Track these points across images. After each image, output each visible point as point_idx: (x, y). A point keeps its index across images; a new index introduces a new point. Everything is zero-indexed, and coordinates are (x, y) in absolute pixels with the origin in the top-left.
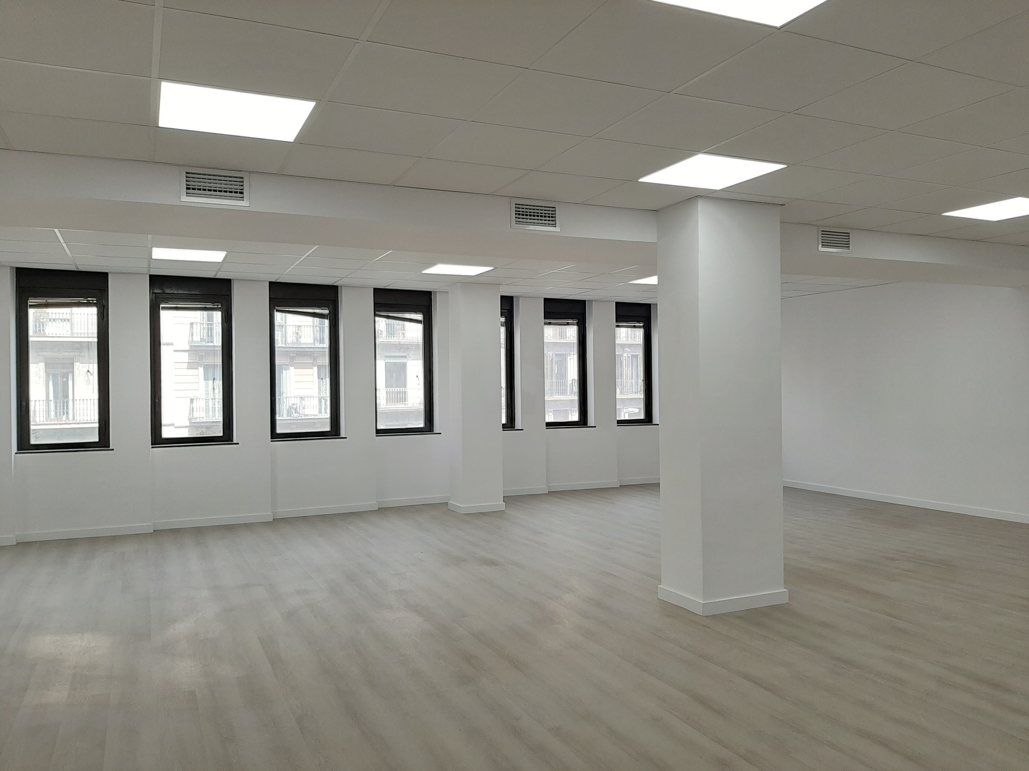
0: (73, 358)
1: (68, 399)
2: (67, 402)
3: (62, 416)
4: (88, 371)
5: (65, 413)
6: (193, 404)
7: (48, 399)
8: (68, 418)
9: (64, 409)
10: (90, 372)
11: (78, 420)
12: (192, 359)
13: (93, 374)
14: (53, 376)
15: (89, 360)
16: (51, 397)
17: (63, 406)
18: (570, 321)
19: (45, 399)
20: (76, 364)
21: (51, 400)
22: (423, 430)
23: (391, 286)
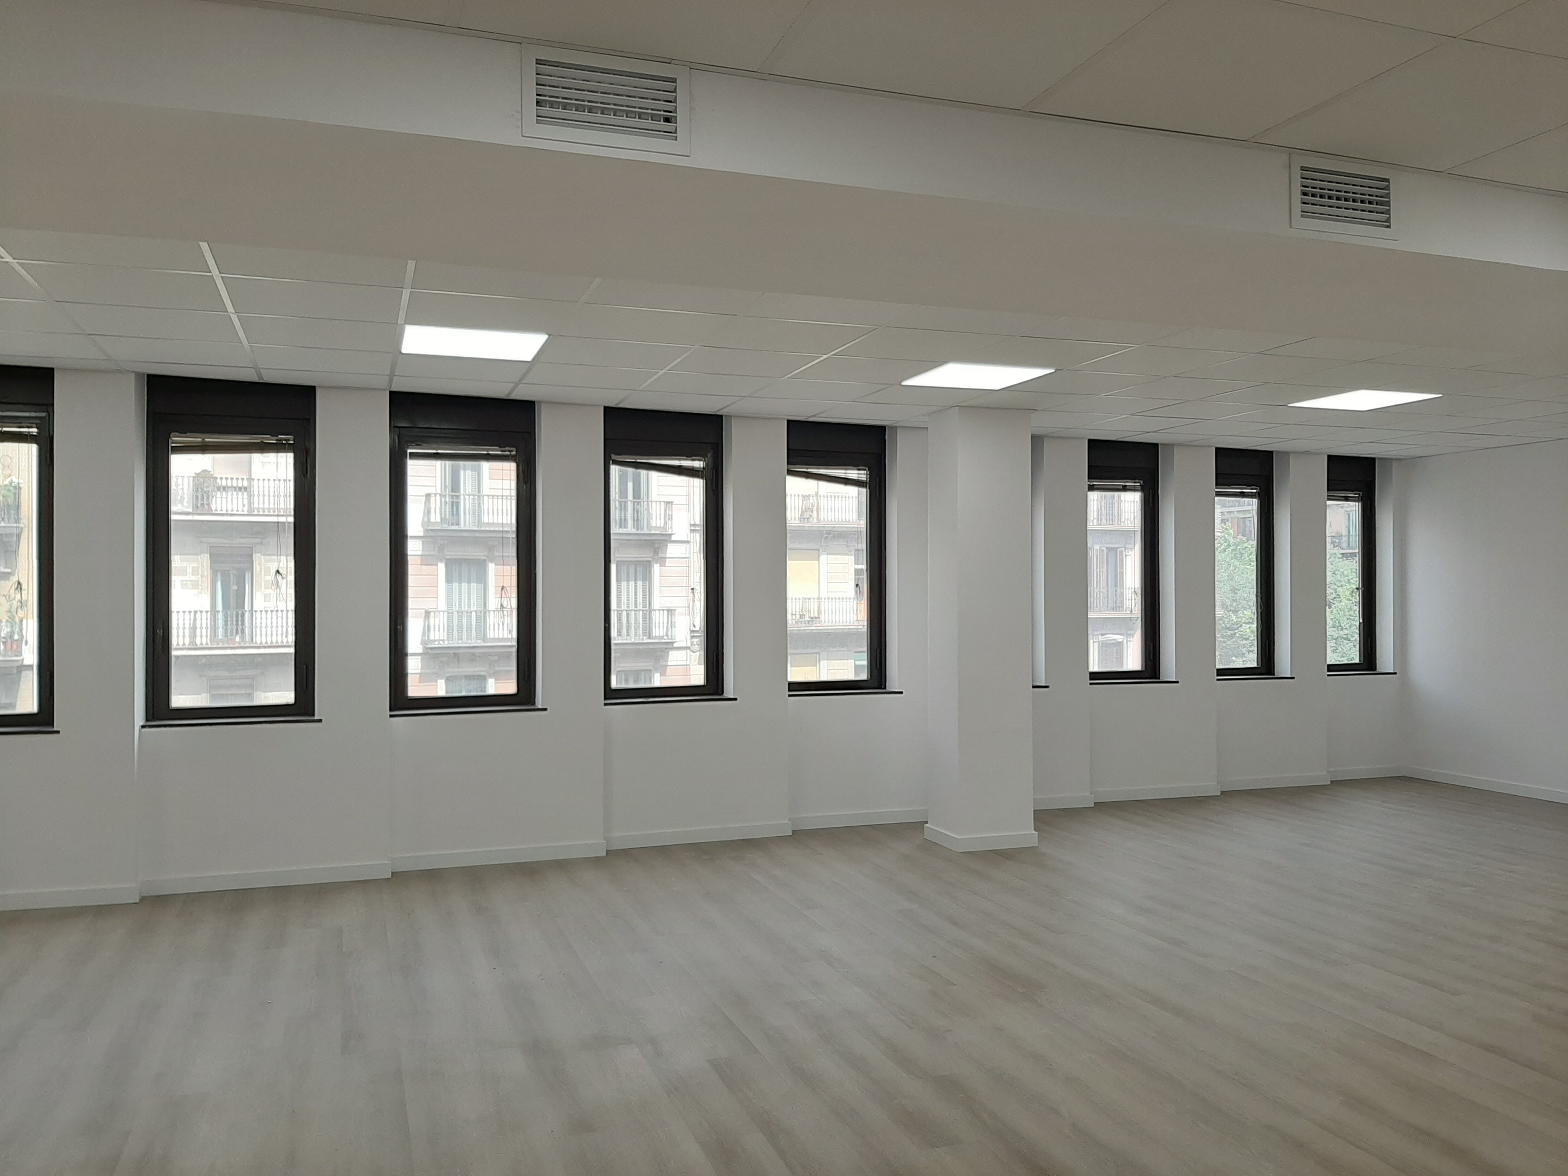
0: (252, 547)
1: (244, 611)
2: (243, 616)
3: (234, 636)
4: (278, 572)
5: (240, 631)
6: (428, 619)
7: (214, 610)
8: (243, 638)
9: (237, 624)
10: (281, 574)
11: (259, 642)
12: (428, 551)
13: (287, 576)
14: (223, 575)
15: (279, 551)
16: (220, 607)
17: (237, 621)
18: (1129, 484)
19: (208, 609)
20: (255, 557)
21: (219, 611)
22: (865, 684)
23: (821, 415)
